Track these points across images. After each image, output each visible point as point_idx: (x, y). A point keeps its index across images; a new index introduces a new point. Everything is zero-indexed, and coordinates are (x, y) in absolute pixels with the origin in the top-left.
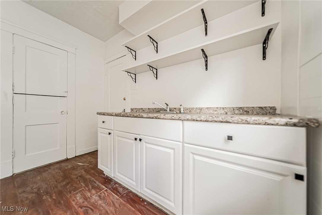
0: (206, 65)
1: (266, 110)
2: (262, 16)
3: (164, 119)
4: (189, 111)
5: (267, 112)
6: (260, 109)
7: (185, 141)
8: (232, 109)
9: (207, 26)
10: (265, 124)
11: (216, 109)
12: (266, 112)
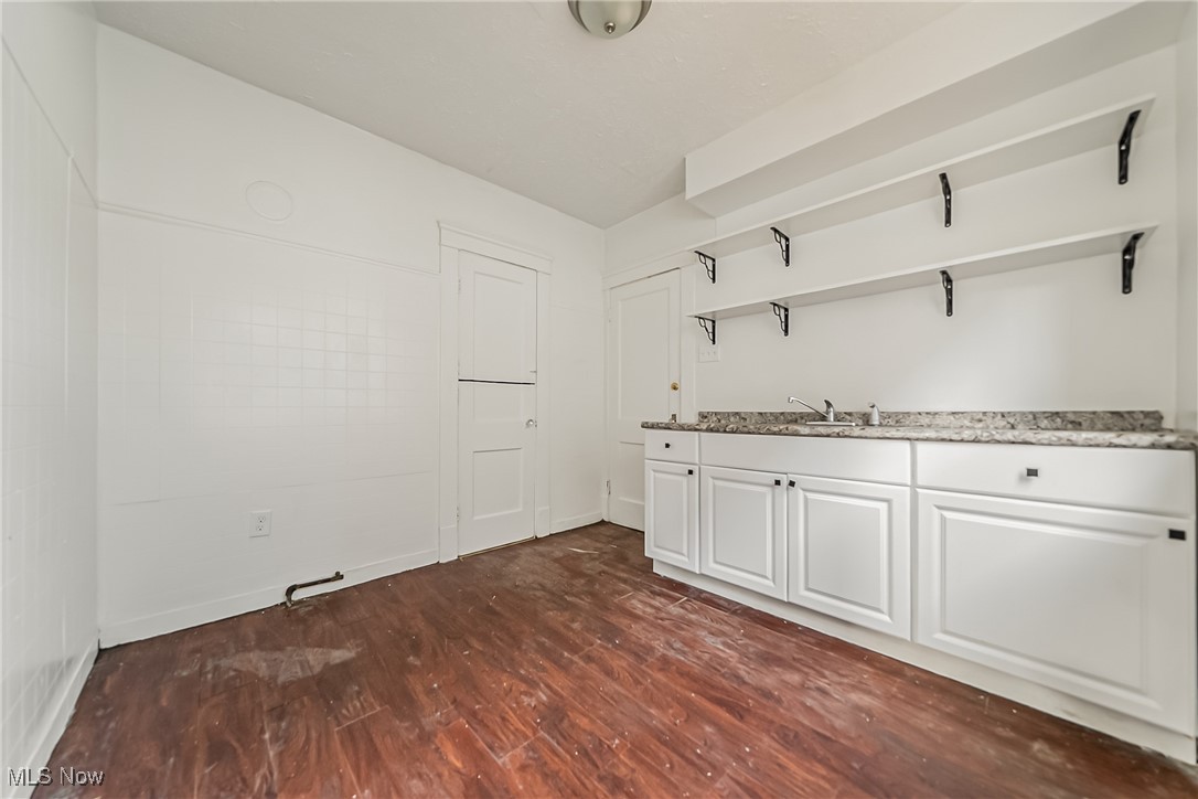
0: (950, 302)
1: (1131, 421)
2: (1120, 183)
3: (861, 438)
4: (896, 419)
5: (1135, 423)
6: (1116, 418)
7: (920, 483)
8: (1031, 417)
9: (950, 200)
10: (1108, 446)
11: (980, 416)
12: (1131, 425)
